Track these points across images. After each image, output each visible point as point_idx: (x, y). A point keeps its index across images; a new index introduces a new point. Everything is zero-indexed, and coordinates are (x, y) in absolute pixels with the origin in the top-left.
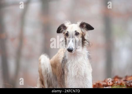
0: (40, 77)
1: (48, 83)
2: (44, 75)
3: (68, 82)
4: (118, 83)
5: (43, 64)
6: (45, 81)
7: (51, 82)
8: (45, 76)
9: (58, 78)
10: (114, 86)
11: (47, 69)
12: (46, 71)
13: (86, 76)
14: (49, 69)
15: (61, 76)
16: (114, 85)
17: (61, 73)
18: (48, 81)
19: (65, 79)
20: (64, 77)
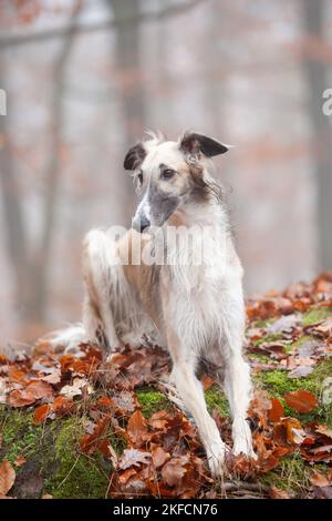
0: (90, 295)
1: (113, 311)
2: (100, 289)
3: (173, 309)
4: (323, 299)
5: (96, 257)
6: (105, 307)
7: (124, 308)
8: (103, 292)
9: (143, 295)
10: (312, 310)
11: (109, 270)
12: (106, 277)
13: (224, 289)
14: (113, 272)
15: (150, 290)
16: (312, 306)
17: (149, 280)
18: (112, 307)
19: (164, 301)
20: (157, 290)
